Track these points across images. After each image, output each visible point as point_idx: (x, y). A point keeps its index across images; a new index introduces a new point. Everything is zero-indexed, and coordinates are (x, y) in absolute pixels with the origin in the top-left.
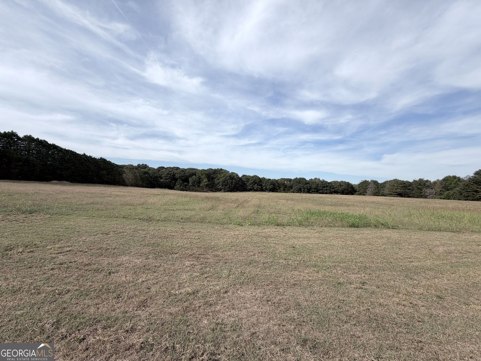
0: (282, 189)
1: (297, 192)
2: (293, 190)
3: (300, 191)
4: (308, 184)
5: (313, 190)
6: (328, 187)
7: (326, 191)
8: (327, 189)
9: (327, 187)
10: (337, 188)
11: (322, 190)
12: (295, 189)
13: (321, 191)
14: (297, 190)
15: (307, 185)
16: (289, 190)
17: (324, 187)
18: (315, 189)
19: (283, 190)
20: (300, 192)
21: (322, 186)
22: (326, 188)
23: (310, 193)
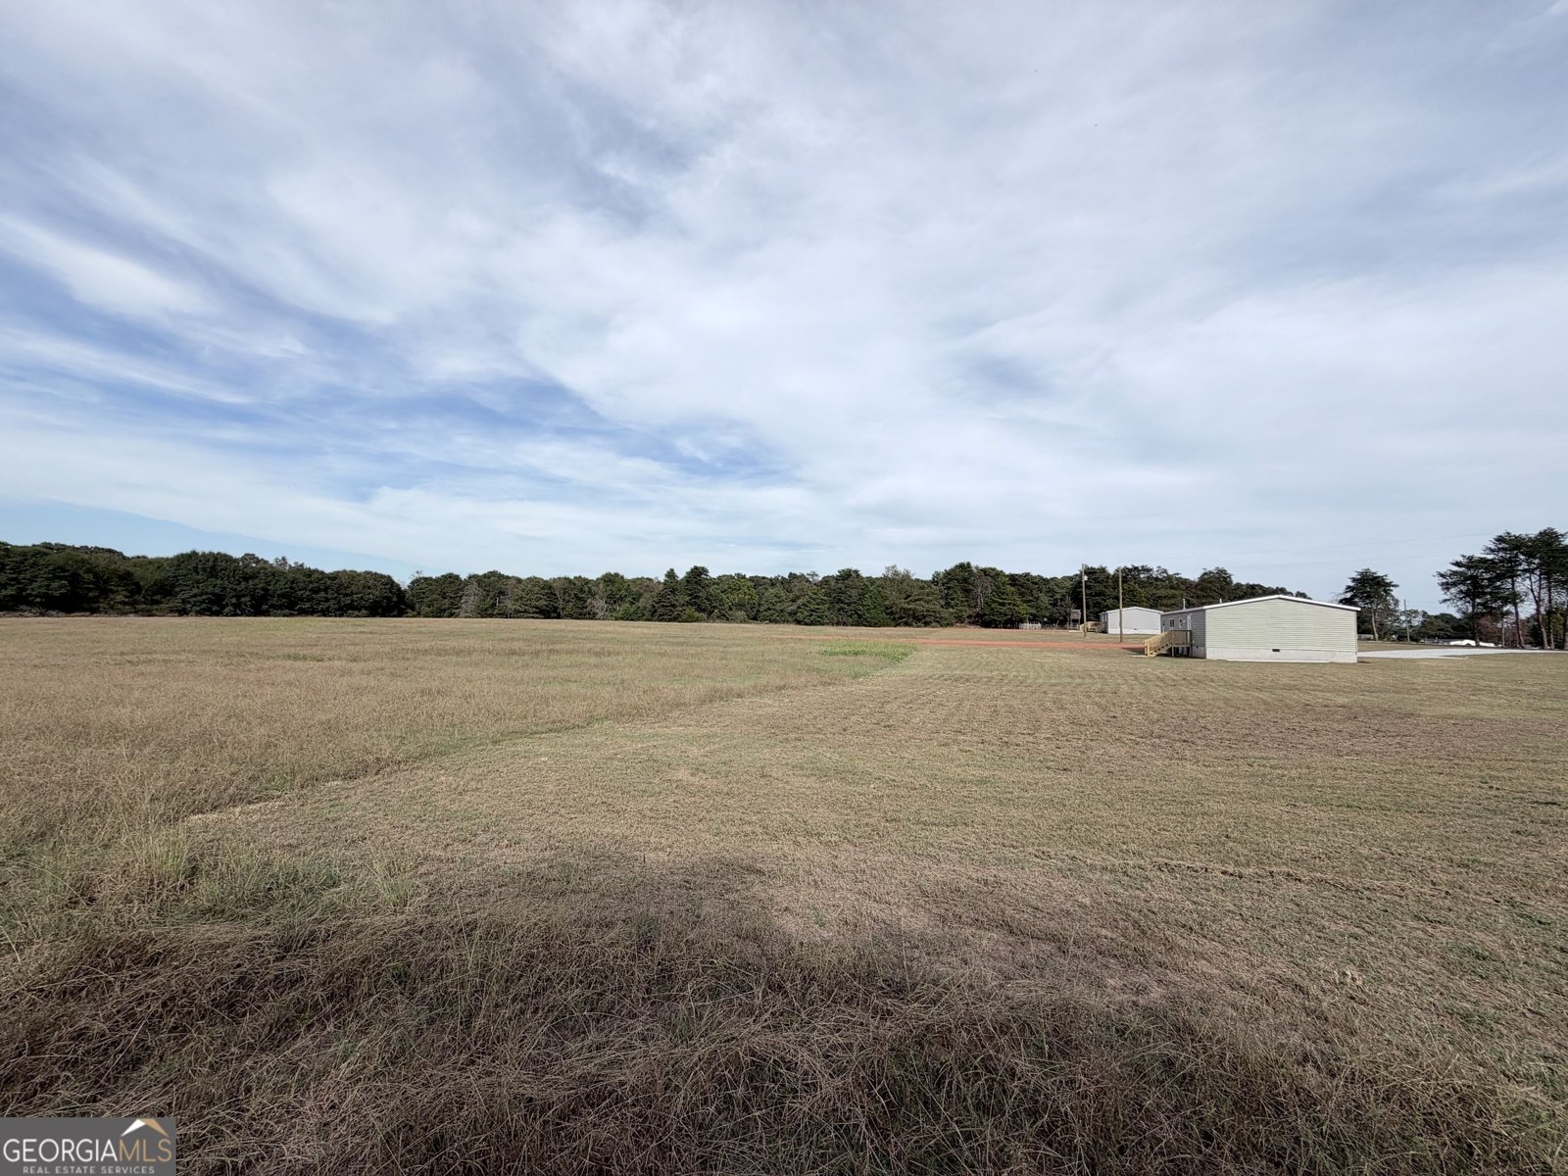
0: (119, 598)
1: (200, 613)
2: (176, 603)
3: (215, 606)
4: (251, 577)
5: (274, 601)
6: (330, 591)
7: (327, 605)
8: (329, 596)
9: (326, 590)
10: (359, 596)
11: (309, 600)
12: (192, 596)
13: (307, 605)
14: (203, 602)
15: (251, 582)
16: (157, 602)
17: (316, 591)
18: (283, 596)
19: (124, 603)
20: (215, 608)
21: (311, 586)
22: (322, 594)
23: (266, 614)
